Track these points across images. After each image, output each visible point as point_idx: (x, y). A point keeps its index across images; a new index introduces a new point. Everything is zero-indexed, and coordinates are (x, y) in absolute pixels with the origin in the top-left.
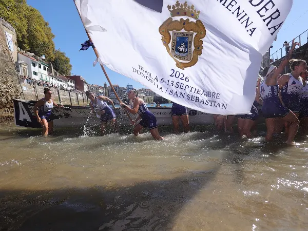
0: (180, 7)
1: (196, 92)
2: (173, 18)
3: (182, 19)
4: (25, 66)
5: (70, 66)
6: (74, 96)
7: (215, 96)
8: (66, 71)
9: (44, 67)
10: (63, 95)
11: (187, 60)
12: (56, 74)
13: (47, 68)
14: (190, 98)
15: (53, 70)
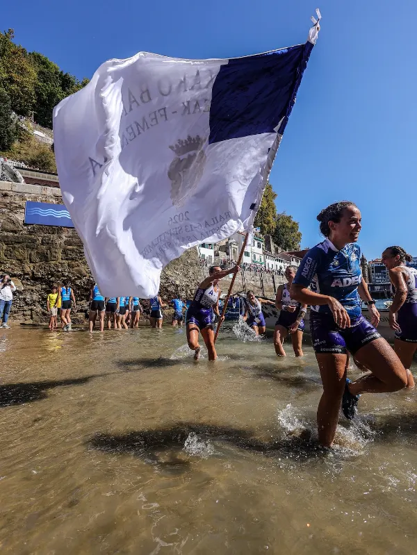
4: (235, 246)
5: (299, 235)
8: (293, 243)
9: (258, 243)
12: (277, 250)
13: (262, 244)
15: (273, 246)
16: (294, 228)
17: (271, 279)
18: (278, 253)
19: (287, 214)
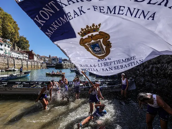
0: (84, 31)
1: (118, 63)
2: (83, 38)
3: (88, 36)
5: (29, 45)
6: (25, 63)
7: (132, 59)
9: (8, 46)
10: (17, 62)
11: (103, 54)
13: (10, 46)
14: (116, 68)
15: (16, 47)
16: (27, 42)
17: (13, 61)
18: (18, 50)
19: (25, 37)
